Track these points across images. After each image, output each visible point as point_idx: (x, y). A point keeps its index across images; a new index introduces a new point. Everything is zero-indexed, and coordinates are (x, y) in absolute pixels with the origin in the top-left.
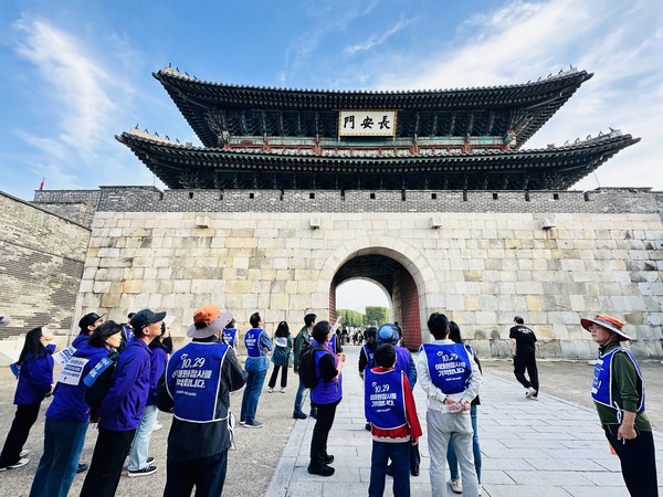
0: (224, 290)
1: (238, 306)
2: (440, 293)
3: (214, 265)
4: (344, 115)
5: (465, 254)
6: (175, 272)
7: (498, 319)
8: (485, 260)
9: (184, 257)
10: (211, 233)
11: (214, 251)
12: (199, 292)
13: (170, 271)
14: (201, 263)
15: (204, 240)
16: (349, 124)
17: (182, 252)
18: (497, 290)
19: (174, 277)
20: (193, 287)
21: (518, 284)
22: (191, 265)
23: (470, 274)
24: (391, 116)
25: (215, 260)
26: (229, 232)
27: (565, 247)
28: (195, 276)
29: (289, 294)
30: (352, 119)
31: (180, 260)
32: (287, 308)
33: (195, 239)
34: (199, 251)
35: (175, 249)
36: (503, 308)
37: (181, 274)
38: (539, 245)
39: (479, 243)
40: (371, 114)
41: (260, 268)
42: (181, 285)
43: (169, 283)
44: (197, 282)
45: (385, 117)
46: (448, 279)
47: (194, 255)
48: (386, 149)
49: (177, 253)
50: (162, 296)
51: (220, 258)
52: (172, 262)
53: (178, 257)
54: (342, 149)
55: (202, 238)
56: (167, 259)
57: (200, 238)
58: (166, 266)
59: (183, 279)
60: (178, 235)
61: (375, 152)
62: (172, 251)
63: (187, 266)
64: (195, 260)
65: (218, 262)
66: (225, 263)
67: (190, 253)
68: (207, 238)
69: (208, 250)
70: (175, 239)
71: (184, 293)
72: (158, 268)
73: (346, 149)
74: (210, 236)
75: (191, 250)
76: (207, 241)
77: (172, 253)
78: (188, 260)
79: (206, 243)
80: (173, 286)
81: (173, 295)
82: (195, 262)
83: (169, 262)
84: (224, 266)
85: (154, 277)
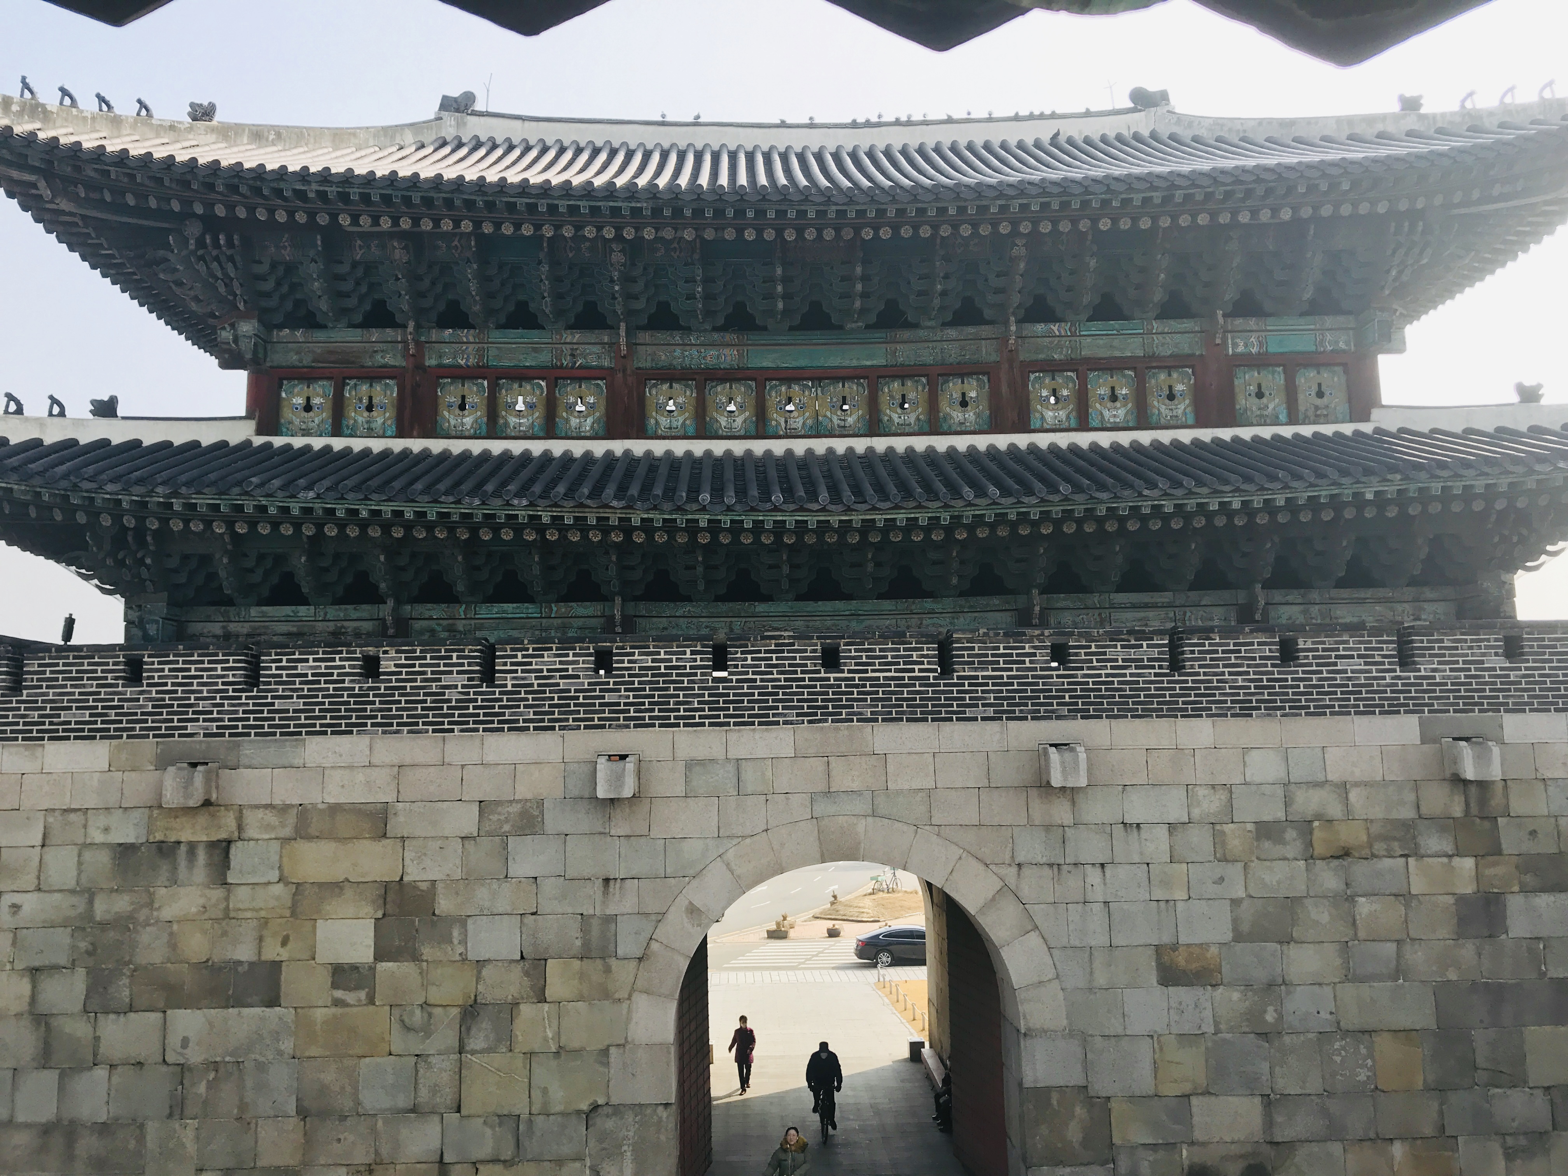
0: (287, 1045)
1: (347, 1104)
2: (1071, 1033)
3: (244, 953)
5: (1166, 883)
6: (97, 984)
7: (1269, 1123)
8: (1235, 902)
9: (125, 922)
10: (227, 825)
11: (241, 897)
12: (195, 1056)
13: (79, 982)
14: (196, 945)
15: (201, 853)
17: (122, 904)
18: (1270, 1016)
19: (100, 1001)
20: (174, 1041)
21: (1349, 991)
22: (156, 956)
23: (1181, 959)
25: (248, 930)
26: (291, 818)
27: (1529, 847)
28: (174, 997)
29: (530, 1055)
31: (112, 934)
32: (521, 1108)
33: (167, 849)
34: (184, 898)
35: (90, 894)
36: (1287, 1084)
37: (123, 990)
38: (1434, 842)
39: (1218, 839)
41: (416, 958)
42: (125, 1034)
43: (80, 1029)
44: (188, 1022)
46: (1101, 979)
47: (167, 913)
48: (894, 377)
49: (102, 908)
50: (61, 1077)
51: (265, 923)
52: (83, 945)
53: (104, 926)
54: (723, 380)
55: (192, 847)
56: (63, 937)
57: (183, 848)
58: (63, 960)
59: (131, 1009)
60: (98, 837)
61: (851, 389)
62: (80, 903)
63: (142, 958)
64: (171, 934)
65: (261, 939)
66: (285, 942)
67: (150, 904)
68: (212, 845)
69: (217, 894)
70: (87, 855)
71: (140, 1063)
72: (34, 972)
73: (738, 380)
74: (223, 835)
75: (151, 895)
76: (210, 855)
77: (82, 908)
78: (146, 936)
79: (209, 865)
80: (97, 1039)
81: (101, 1073)
82: (173, 945)
83: (74, 948)
84: (284, 954)
85: (22, 1005)
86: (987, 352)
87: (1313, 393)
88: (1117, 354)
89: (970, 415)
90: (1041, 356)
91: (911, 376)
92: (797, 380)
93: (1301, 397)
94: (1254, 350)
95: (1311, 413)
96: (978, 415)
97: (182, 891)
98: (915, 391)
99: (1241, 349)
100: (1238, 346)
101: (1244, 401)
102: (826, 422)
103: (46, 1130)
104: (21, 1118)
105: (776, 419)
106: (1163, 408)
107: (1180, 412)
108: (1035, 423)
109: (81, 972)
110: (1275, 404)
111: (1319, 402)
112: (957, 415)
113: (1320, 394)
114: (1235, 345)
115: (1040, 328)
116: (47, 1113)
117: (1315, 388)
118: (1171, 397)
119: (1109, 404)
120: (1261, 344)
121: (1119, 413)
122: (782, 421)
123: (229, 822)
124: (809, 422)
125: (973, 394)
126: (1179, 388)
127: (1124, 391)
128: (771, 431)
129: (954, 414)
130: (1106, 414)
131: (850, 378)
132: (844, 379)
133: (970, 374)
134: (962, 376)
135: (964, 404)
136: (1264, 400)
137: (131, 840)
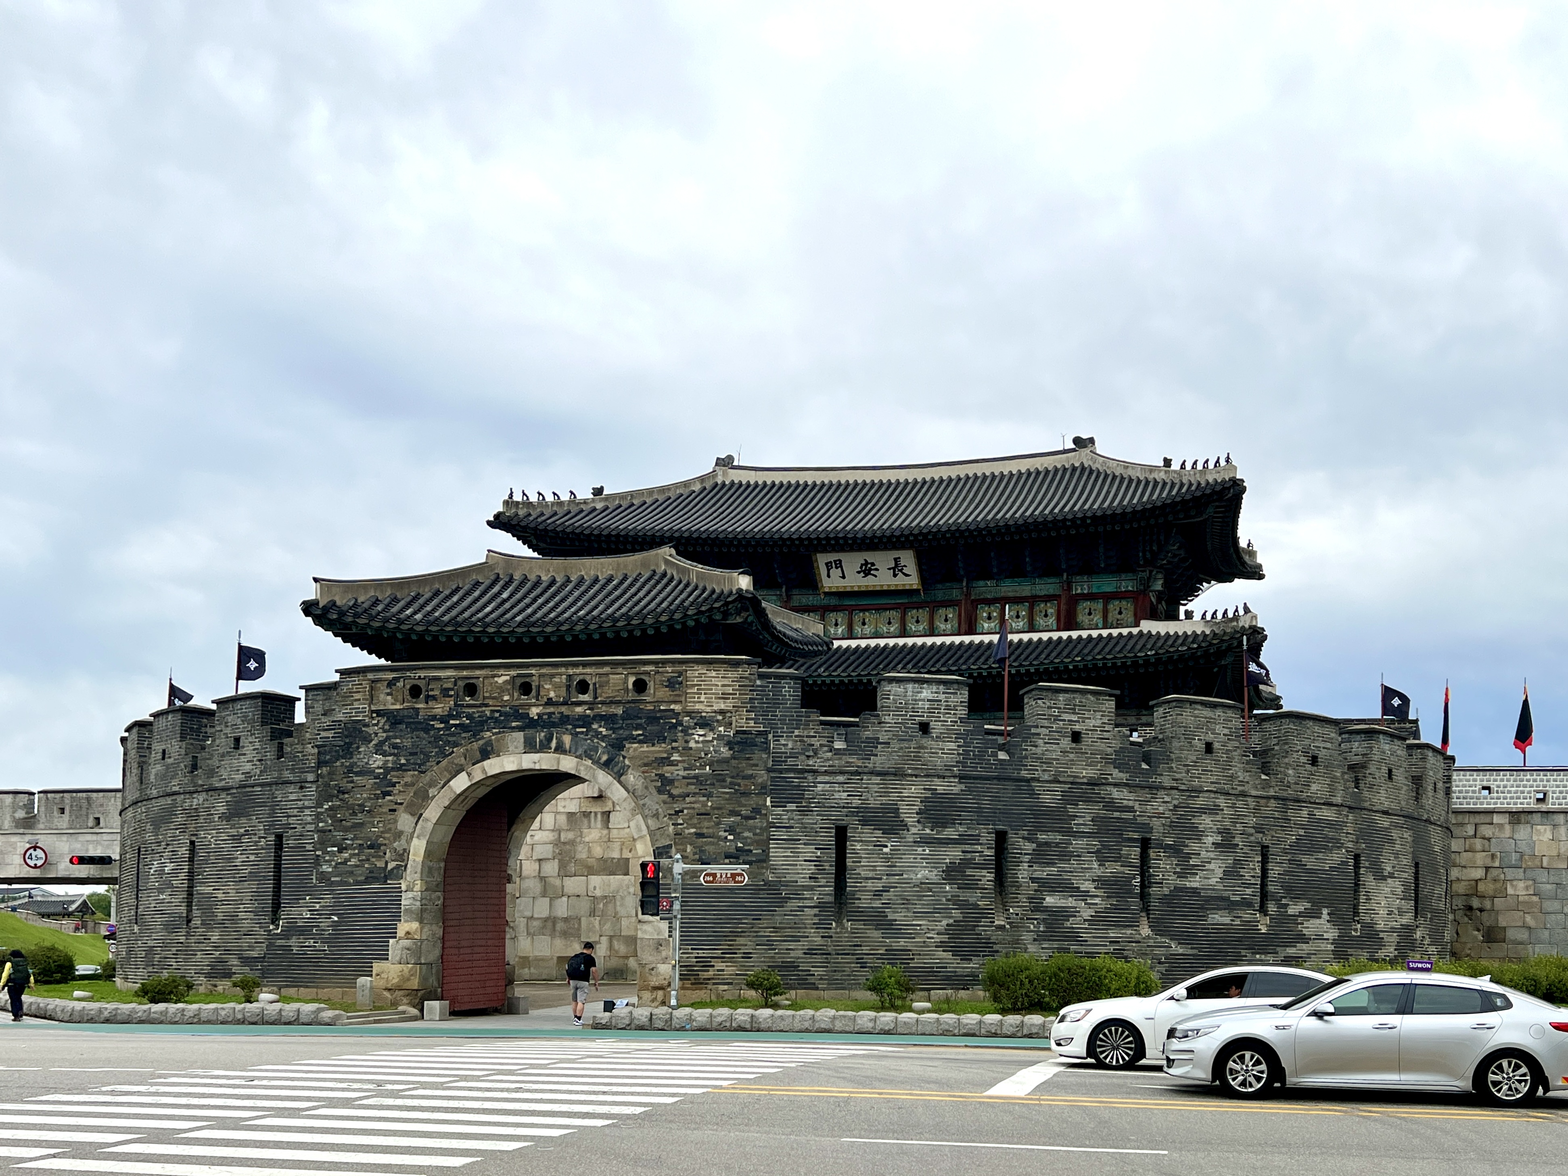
3: (616, 855)
4: (822, 559)
6: (563, 866)
9: (572, 843)
11: (614, 833)
12: (598, 894)
13: (556, 865)
14: (598, 851)
15: (599, 816)
16: (835, 572)
17: (570, 835)
19: (564, 873)
20: (591, 888)
22: (584, 856)
24: (908, 559)
25: (616, 846)
28: (590, 871)
30: (839, 564)
31: (567, 847)
33: (586, 815)
34: (593, 833)
37: (572, 868)
40: (870, 556)
42: (573, 884)
43: (558, 882)
44: (596, 881)
45: (896, 560)
47: (587, 839)
48: (914, 608)
49: (566, 836)
50: (550, 900)
51: (623, 844)
52: (557, 851)
53: (564, 843)
54: (833, 611)
55: (596, 813)
56: (550, 847)
57: (593, 814)
58: (550, 857)
59: (575, 876)
60: (562, 810)
61: (893, 613)
62: (556, 834)
63: (578, 856)
64: (589, 847)
65: (622, 849)
66: (630, 852)
67: (581, 836)
68: (603, 813)
69: (605, 832)
70: (558, 817)
71: (578, 896)
72: (540, 860)
73: (840, 611)
74: (607, 809)
75: (581, 832)
76: (602, 817)
77: (556, 836)
78: (580, 848)
79: (602, 821)
80: (563, 886)
81: (565, 899)
82: (589, 851)
83: (554, 852)
84: (630, 855)
85: (537, 874)
86: (955, 594)
87: (1117, 612)
88: (1018, 595)
89: (949, 626)
90: (982, 597)
91: (921, 608)
92: (867, 610)
93: (1110, 615)
94: (1086, 592)
95: (1114, 623)
96: (952, 626)
97: (593, 831)
98: (923, 614)
99: (1079, 591)
101: (1082, 617)
102: (880, 630)
103: (546, 920)
104: (536, 916)
105: (858, 629)
106: (1041, 621)
107: (1051, 624)
108: (979, 630)
109: (556, 860)
110: (1097, 618)
111: (1119, 617)
112: (942, 626)
113: (1120, 613)
114: (1076, 589)
115: (981, 583)
116: (545, 914)
117: (1118, 609)
118: (1046, 616)
119: (1016, 620)
120: (1089, 588)
121: (1021, 624)
122: (860, 630)
123: (610, 804)
124: (873, 631)
125: (951, 616)
126: (1050, 611)
127: (1024, 613)
128: (854, 636)
129: (941, 626)
130: (1014, 625)
131: (893, 609)
132: (890, 609)
133: (950, 606)
134: (946, 607)
135: (946, 620)
136: (1092, 617)
137: (573, 811)
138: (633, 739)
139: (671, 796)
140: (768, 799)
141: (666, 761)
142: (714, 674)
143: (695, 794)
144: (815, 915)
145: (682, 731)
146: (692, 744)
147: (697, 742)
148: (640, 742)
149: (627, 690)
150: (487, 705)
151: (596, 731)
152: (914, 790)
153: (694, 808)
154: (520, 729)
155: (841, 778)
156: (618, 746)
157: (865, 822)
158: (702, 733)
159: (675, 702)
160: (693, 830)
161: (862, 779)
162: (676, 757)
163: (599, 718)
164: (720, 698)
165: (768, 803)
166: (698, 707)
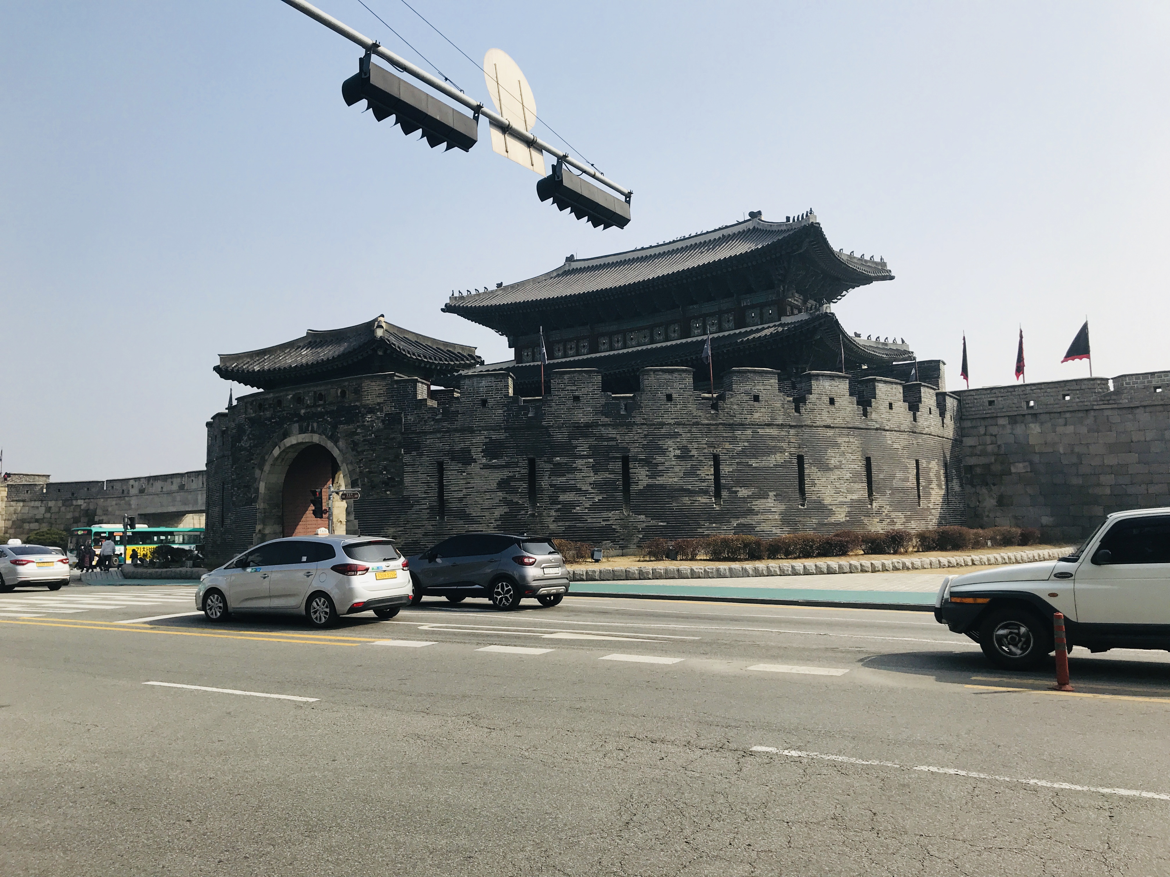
48: (657, 327)
54: (613, 334)
61: (646, 332)
73: (617, 334)
86: (678, 315)
87: (767, 314)
88: (713, 311)
89: (676, 335)
90: (694, 314)
91: (661, 326)
92: (632, 331)
93: (764, 316)
94: (749, 304)
96: (678, 334)
98: (662, 330)
100: (744, 304)
101: (748, 319)
102: (641, 342)
106: (725, 325)
107: (731, 326)
108: (691, 334)
111: (770, 316)
115: (691, 307)
118: (729, 321)
119: (712, 326)
120: (751, 301)
121: (714, 328)
122: (630, 343)
124: (636, 342)
125: (677, 328)
126: (730, 318)
127: (716, 322)
128: (628, 346)
129: (672, 335)
130: (711, 329)
131: (645, 329)
133: (676, 323)
134: (673, 324)
135: (674, 332)
136: (754, 318)
138: (341, 423)
139: (357, 452)
140: (402, 450)
141: (355, 433)
142: (374, 384)
143: (368, 450)
144: (428, 513)
145: (361, 416)
146: (366, 423)
147: (368, 422)
148: (344, 424)
149: (337, 396)
150: (285, 411)
151: (326, 419)
152: (480, 439)
153: (367, 458)
154: (297, 422)
155: (439, 435)
156: (335, 427)
157: (453, 459)
158: (370, 416)
159: (357, 401)
160: (367, 470)
161: (450, 435)
162: (359, 431)
163: (327, 413)
164: (378, 396)
165: (403, 452)
166: (368, 402)
